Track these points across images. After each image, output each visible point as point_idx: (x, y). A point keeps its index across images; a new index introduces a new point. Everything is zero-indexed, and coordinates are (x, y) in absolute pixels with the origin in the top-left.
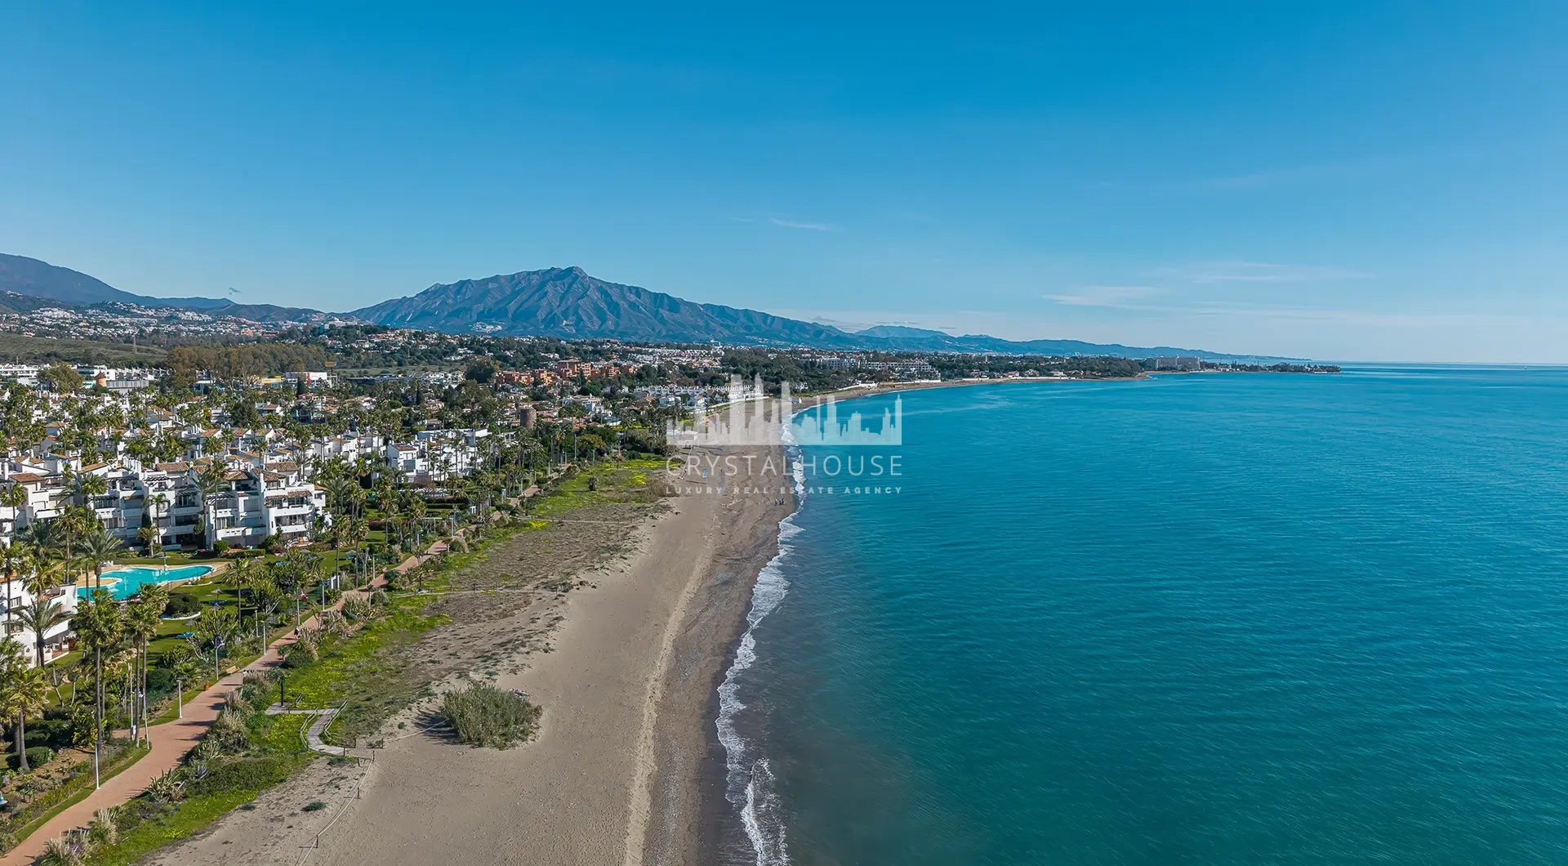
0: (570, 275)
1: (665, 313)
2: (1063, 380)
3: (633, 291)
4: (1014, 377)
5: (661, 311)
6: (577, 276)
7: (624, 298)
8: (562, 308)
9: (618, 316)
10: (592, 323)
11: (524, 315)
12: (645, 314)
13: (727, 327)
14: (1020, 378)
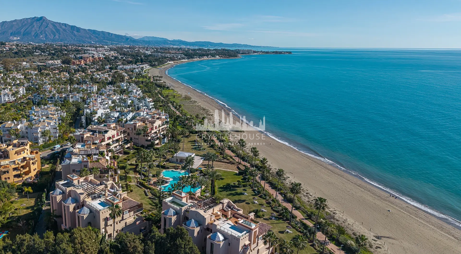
0: (41, 19)
1: (76, 33)
2: (219, 59)
3: (64, 25)
4: (205, 58)
5: (74, 32)
6: (44, 20)
7: (61, 27)
8: (40, 31)
9: (59, 34)
10: (51, 36)
11: (26, 34)
12: (68, 33)
13: (97, 37)
14: (207, 58)
